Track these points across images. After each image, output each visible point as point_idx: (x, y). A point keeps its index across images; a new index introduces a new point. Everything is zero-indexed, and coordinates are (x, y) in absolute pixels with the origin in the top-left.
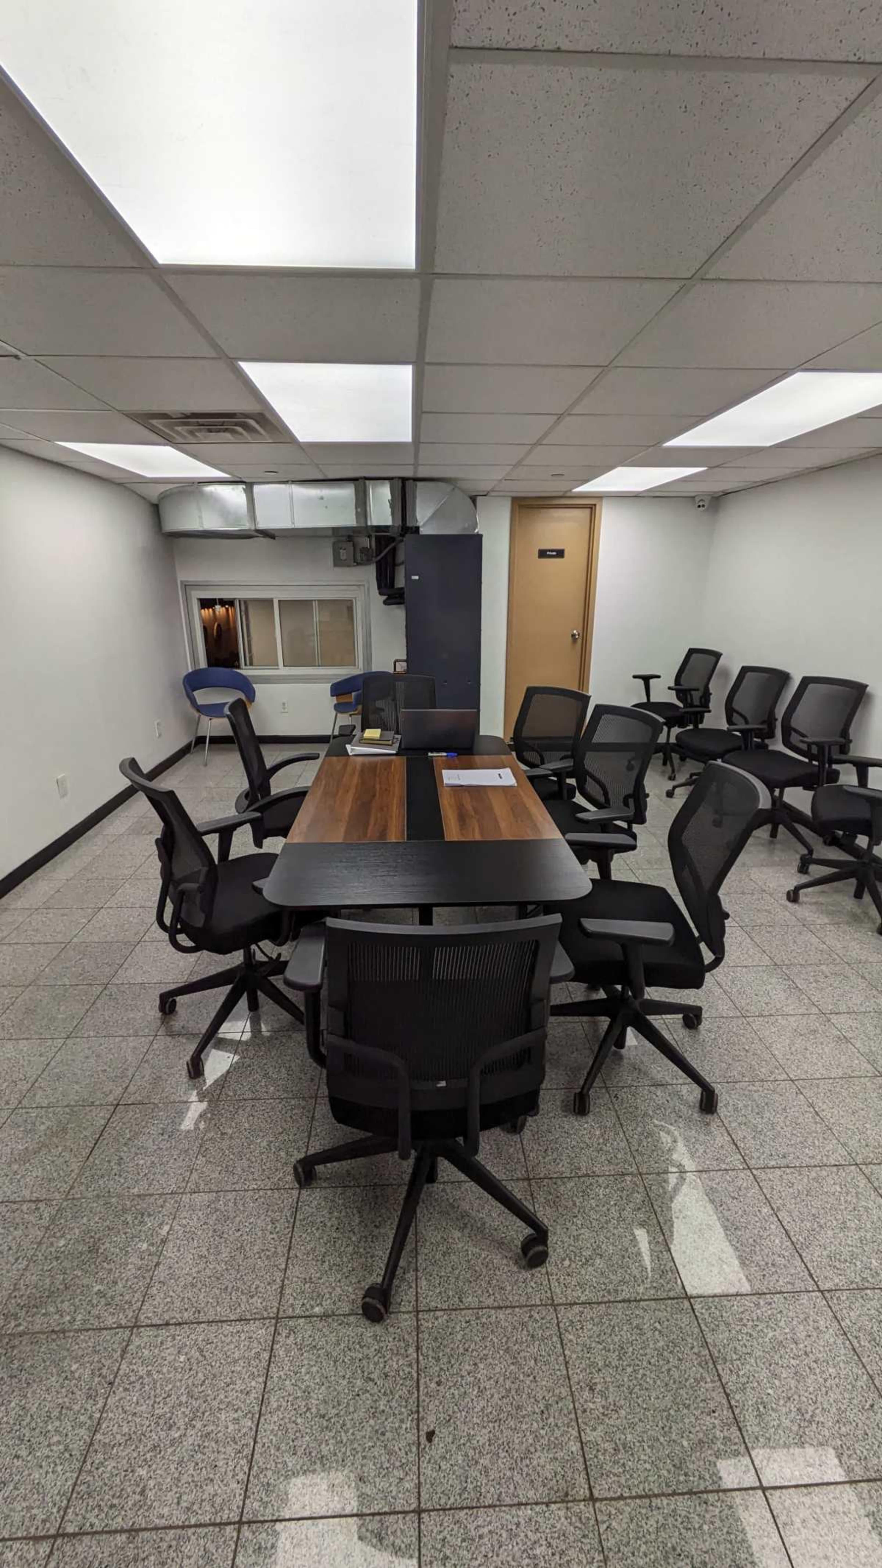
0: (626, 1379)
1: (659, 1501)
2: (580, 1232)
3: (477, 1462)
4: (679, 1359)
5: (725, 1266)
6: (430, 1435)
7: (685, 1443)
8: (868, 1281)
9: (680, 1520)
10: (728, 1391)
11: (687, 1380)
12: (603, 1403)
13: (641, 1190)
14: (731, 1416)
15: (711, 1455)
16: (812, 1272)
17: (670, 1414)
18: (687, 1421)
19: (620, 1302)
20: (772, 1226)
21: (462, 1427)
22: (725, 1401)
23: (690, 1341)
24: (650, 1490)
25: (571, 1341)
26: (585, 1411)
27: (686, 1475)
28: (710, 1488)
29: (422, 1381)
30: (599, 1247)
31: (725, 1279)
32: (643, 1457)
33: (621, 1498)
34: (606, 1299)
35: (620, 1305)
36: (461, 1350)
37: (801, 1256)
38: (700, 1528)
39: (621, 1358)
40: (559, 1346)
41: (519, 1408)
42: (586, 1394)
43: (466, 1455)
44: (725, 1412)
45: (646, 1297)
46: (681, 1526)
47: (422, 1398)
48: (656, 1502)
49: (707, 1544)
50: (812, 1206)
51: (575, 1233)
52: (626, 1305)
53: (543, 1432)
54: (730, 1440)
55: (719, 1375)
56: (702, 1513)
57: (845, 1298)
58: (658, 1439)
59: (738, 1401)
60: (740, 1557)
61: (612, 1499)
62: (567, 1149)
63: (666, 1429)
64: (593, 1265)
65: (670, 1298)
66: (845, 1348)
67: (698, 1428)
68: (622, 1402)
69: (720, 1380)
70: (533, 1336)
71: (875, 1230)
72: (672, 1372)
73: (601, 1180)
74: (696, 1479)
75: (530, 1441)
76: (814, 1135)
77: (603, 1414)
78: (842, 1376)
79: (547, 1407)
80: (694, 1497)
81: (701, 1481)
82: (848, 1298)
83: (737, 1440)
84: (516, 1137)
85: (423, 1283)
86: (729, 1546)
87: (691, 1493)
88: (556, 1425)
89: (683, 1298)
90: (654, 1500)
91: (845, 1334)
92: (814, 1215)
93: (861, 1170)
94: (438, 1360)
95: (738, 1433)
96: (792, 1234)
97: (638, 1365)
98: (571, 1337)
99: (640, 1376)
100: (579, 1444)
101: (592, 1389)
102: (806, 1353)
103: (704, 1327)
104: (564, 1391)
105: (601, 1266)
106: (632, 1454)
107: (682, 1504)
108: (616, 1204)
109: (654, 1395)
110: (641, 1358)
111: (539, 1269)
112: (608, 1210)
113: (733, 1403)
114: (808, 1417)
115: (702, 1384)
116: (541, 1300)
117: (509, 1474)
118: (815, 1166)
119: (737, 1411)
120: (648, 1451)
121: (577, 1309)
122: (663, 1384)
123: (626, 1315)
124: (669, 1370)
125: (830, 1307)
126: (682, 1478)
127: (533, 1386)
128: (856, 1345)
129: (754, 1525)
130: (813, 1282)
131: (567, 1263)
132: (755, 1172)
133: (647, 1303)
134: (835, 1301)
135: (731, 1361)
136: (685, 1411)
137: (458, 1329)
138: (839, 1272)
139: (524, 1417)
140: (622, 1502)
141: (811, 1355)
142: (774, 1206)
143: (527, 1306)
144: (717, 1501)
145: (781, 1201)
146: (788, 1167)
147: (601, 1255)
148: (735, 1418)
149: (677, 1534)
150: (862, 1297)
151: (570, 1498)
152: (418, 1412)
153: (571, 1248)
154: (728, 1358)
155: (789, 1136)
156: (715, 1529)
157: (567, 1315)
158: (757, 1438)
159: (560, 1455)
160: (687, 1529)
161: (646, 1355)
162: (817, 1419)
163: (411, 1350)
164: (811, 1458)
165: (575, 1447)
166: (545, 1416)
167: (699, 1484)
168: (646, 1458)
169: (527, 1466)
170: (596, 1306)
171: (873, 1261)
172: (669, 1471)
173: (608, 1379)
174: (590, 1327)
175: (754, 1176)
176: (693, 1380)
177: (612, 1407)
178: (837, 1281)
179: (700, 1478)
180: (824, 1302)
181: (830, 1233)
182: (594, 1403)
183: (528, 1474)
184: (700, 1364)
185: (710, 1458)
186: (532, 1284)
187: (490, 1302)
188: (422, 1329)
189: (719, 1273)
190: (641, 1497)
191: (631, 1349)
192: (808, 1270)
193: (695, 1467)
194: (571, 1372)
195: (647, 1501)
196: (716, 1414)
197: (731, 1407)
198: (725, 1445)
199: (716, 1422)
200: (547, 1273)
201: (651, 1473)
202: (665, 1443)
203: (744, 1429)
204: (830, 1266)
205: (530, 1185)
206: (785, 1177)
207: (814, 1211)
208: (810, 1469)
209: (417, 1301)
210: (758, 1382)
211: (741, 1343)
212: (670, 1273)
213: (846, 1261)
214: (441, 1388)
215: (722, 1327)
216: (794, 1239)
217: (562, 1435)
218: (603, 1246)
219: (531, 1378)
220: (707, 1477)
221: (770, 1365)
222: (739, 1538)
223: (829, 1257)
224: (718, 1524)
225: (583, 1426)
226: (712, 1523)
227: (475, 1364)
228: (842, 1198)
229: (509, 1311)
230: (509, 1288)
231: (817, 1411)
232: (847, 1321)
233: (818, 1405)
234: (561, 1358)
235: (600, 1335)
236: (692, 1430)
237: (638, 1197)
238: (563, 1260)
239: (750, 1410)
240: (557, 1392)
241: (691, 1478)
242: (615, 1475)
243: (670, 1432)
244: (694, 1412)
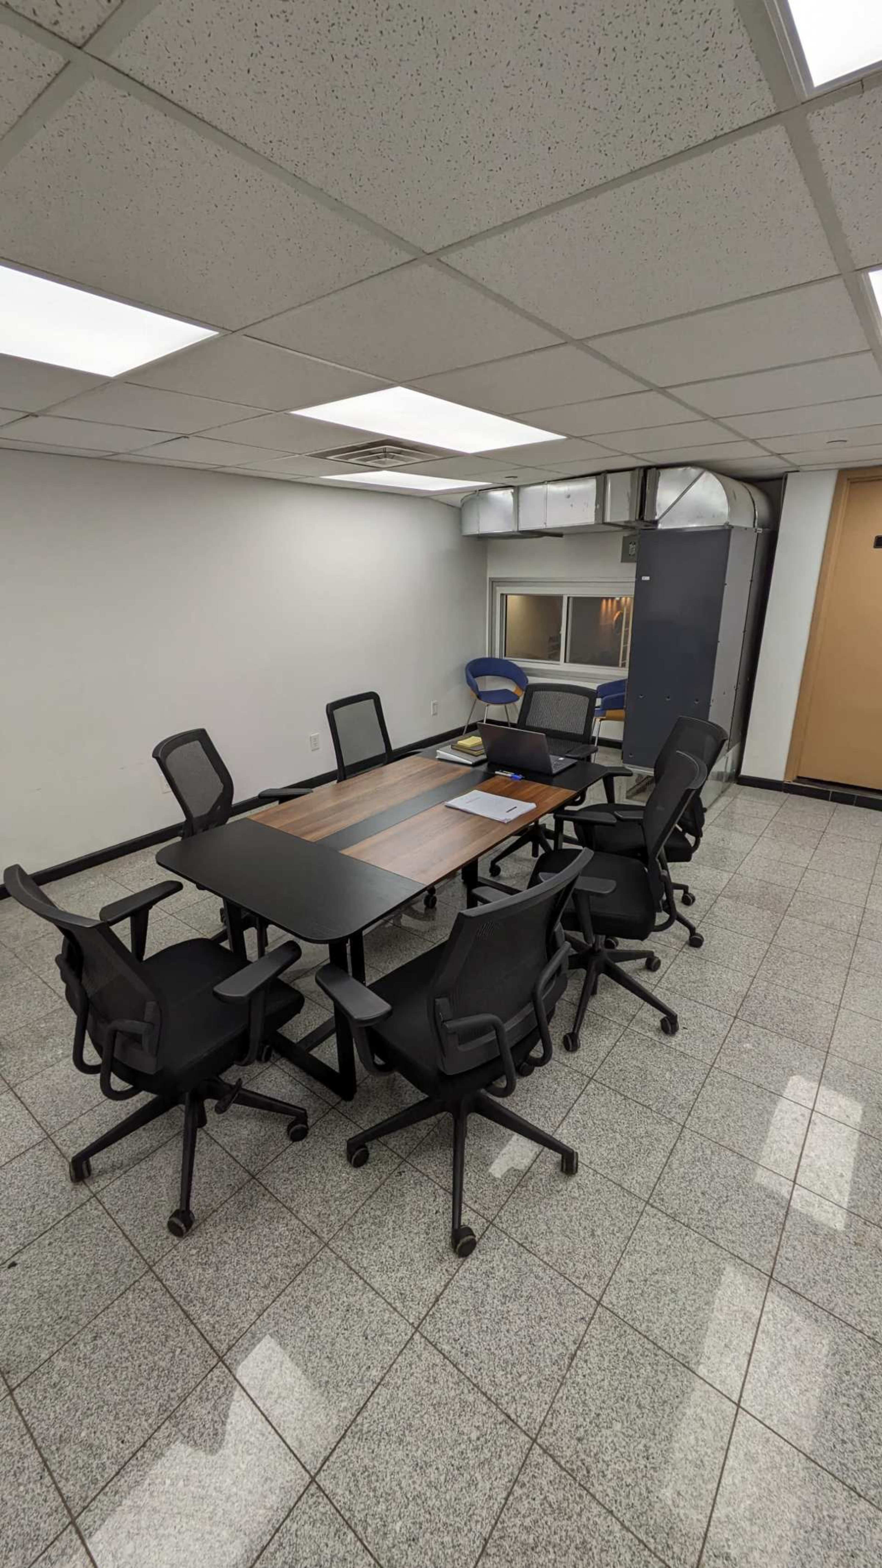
0: (116, 1356)
1: (28, 1440)
2: (230, 1241)
3: (6, 1303)
4: (156, 1387)
5: (276, 1372)
6: (14, 1264)
7: (83, 1434)
8: (365, 1529)
9: (20, 1465)
10: (148, 1444)
11: (140, 1403)
12: (88, 1353)
13: (309, 1256)
14: (126, 1459)
15: (83, 1460)
16: (332, 1459)
17: (103, 1407)
18: (104, 1424)
19: (183, 1310)
20: (359, 1391)
21: (26, 1279)
22: (137, 1446)
23: (179, 1385)
24: (34, 1428)
25: (127, 1299)
26: (75, 1344)
27: (58, 1449)
28: (55, 1475)
29: (47, 1234)
30: (225, 1263)
31: (263, 1379)
32: (57, 1408)
33: (20, 1411)
34: (178, 1299)
35: (180, 1312)
36: (80, 1239)
37: (343, 1437)
38: (20, 1485)
39: (131, 1342)
40: (119, 1293)
41: (57, 1301)
42: (90, 1337)
43: (9, 1293)
44: (127, 1452)
45: (199, 1327)
46: (15, 1468)
47: (35, 1242)
48: (27, 1438)
49: (10, 1497)
50: (422, 1416)
51: (225, 1239)
52: (182, 1316)
53: (46, 1328)
54: (104, 1470)
55: (159, 1427)
56: (32, 1479)
57: (322, 1510)
58: (77, 1411)
59: (143, 1457)
60: (7, 1530)
61: (16, 1405)
62: (306, 1179)
63: (89, 1412)
64: (204, 1270)
65: (211, 1346)
66: (260, 1537)
67: (101, 1437)
68: (95, 1366)
69: (156, 1431)
70: (116, 1273)
71: (447, 1508)
72: (141, 1387)
73: (295, 1222)
74: (58, 1459)
75: (35, 1325)
76: (534, 1369)
77: (79, 1358)
78: (225, 1549)
79: (67, 1318)
80: (42, 1465)
81: (57, 1465)
82: (324, 1514)
83: (106, 1476)
84: (287, 1142)
85: (118, 1182)
86: (13, 1516)
87: (45, 1461)
88: (55, 1333)
89: (218, 1355)
90: (28, 1436)
91: (277, 1530)
92: (410, 1425)
93: (530, 1449)
94: (66, 1231)
95: (114, 1473)
96: (366, 1414)
97: (133, 1358)
98: (130, 1297)
99: (124, 1365)
100: (48, 1357)
101: (95, 1338)
102: (228, 1499)
103: (199, 1389)
104: (84, 1321)
105: (207, 1276)
106: (56, 1399)
107: (33, 1461)
108: (277, 1247)
109: (112, 1385)
110: (141, 1356)
111: (175, 1238)
112: (267, 1246)
113: (139, 1454)
114: (161, 1531)
115: (144, 1418)
116: (149, 1257)
117: (7, 1327)
118: (485, 1394)
119: (133, 1462)
120: (65, 1409)
121: (157, 1285)
122: (127, 1387)
123: (173, 1322)
124: (142, 1384)
125: (300, 1498)
126: (54, 1448)
127: (78, 1298)
128: (271, 1548)
129: (39, 1529)
130: (319, 1466)
131: (194, 1252)
132: (417, 1337)
133: (195, 1330)
134: (311, 1502)
135: (180, 1430)
136: (112, 1418)
137: (95, 1226)
138: (353, 1489)
139: (52, 1308)
140: (17, 1414)
141: (229, 1504)
142: (387, 1379)
143: (138, 1251)
144: (46, 1486)
145: (400, 1382)
146: (455, 1366)
147: (218, 1269)
148: (126, 1463)
149: (8, 1468)
150: (338, 1531)
151: (6, 1376)
152: (25, 1247)
153: (210, 1245)
154: (180, 1426)
155: (503, 1344)
156: (23, 1497)
157: (148, 1282)
158: (117, 1492)
159: (35, 1350)
160: (15, 1475)
161: (146, 1358)
162: (163, 1542)
163: (65, 1213)
164: (121, 1553)
165: (44, 1356)
166: (59, 1321)
167: (54, 1464)
168: (58, 1411)
169: (17, 1334)
170: (168, 1295)
171: (399, 1524)
172: (54, 1435)
173: (109, 1345)
174: (147, 1304)
175: (412, 1338)
176: (142, 1408)
177: (87, 1361)
178: (339, 1491)
179: (59, 1462)
180: (302, 1490)
181: (400, 1454)
182: (85, 1346)
183: (12, 1338)
184: (161, 1406)
185: (80, 1461)
186: (159, 1243)
187: (127, 1228)
188: (84, 1207)
189: (266, 1370)
190: (26, 1425)
191: (144, 1344)
192: (331, 1454)
193: (67, 1453)
194: (101, 1315)
195: (25, 1432)
196: (121, 1445)
197: (134, 1454)
198: (98, 1468)
199: (115, 1448)
200: (175, 1246)
201: (47, 1422)
202: (76, 1418)
203: (119, 1476)
204: (354, 1475)
205: (249, 1181)
206: (438, 1369)
207: (416, 1422)
208: (110, 1557)
209: (102, 1189)
210: (172, 1466)
211: (202, 1430)
212: (236, 1330)
213: (374, 1490)
214: (47, 1247)
215: (209, 1405)
216: (359, 1420)
217: (49, 1341)
218: (227, 1266)
219: (83, 1293)
220: (64, 1467)
221: (195, 1469)
222: (22, 1521)
223: (366, 1469)
224: (28, 1497)
225: (62, 1351)
226: (27, 1492)
227: (75, 1254)
228: (463, 1446)
229: (128, 1244)
230: (146, 1231)
231: (172, 1539)
232: (295, 1526)
233: (180, 1537)
234: (109, 1302)
235: (144, 1314)
236: (98, 1434)
237: (300, 1259)
238: (195, 1248)
239: (140, 1473)
240: (81, 1316)
241: (56, 1456)
242: (35, 1396)
243: (88, 1417)
244: (115, 1426)
